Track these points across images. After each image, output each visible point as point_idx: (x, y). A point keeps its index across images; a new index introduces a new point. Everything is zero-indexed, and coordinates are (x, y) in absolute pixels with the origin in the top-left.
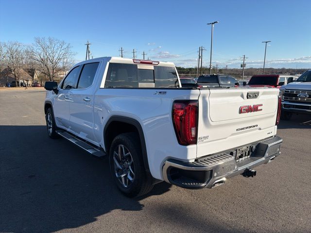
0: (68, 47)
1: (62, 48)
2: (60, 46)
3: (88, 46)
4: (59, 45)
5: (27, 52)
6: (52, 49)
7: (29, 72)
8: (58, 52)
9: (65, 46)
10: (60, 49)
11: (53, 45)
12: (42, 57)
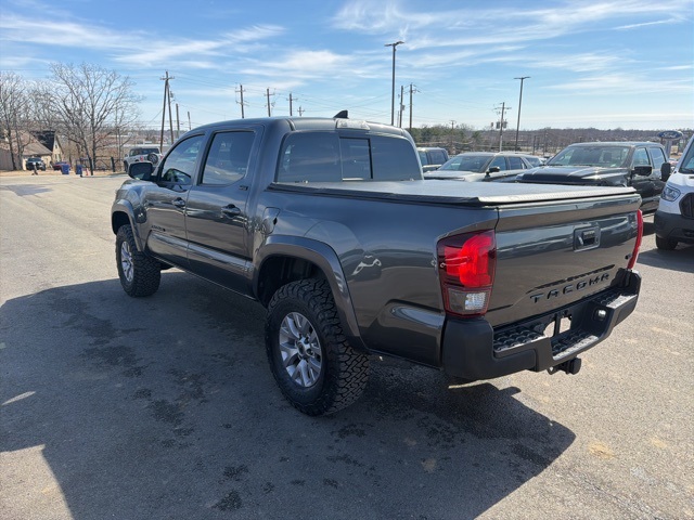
0: (124, 84)
1: (113, 87)
2: (108, 83)
3: (167, 84)
4: (104, 81)
5: (36, 93)
6: (90, 88)
7: (40, 138)
8: (104, 94)
9: (118, 83)
10: (107, 88)
11: (93, 81)
12: (69, 106)
